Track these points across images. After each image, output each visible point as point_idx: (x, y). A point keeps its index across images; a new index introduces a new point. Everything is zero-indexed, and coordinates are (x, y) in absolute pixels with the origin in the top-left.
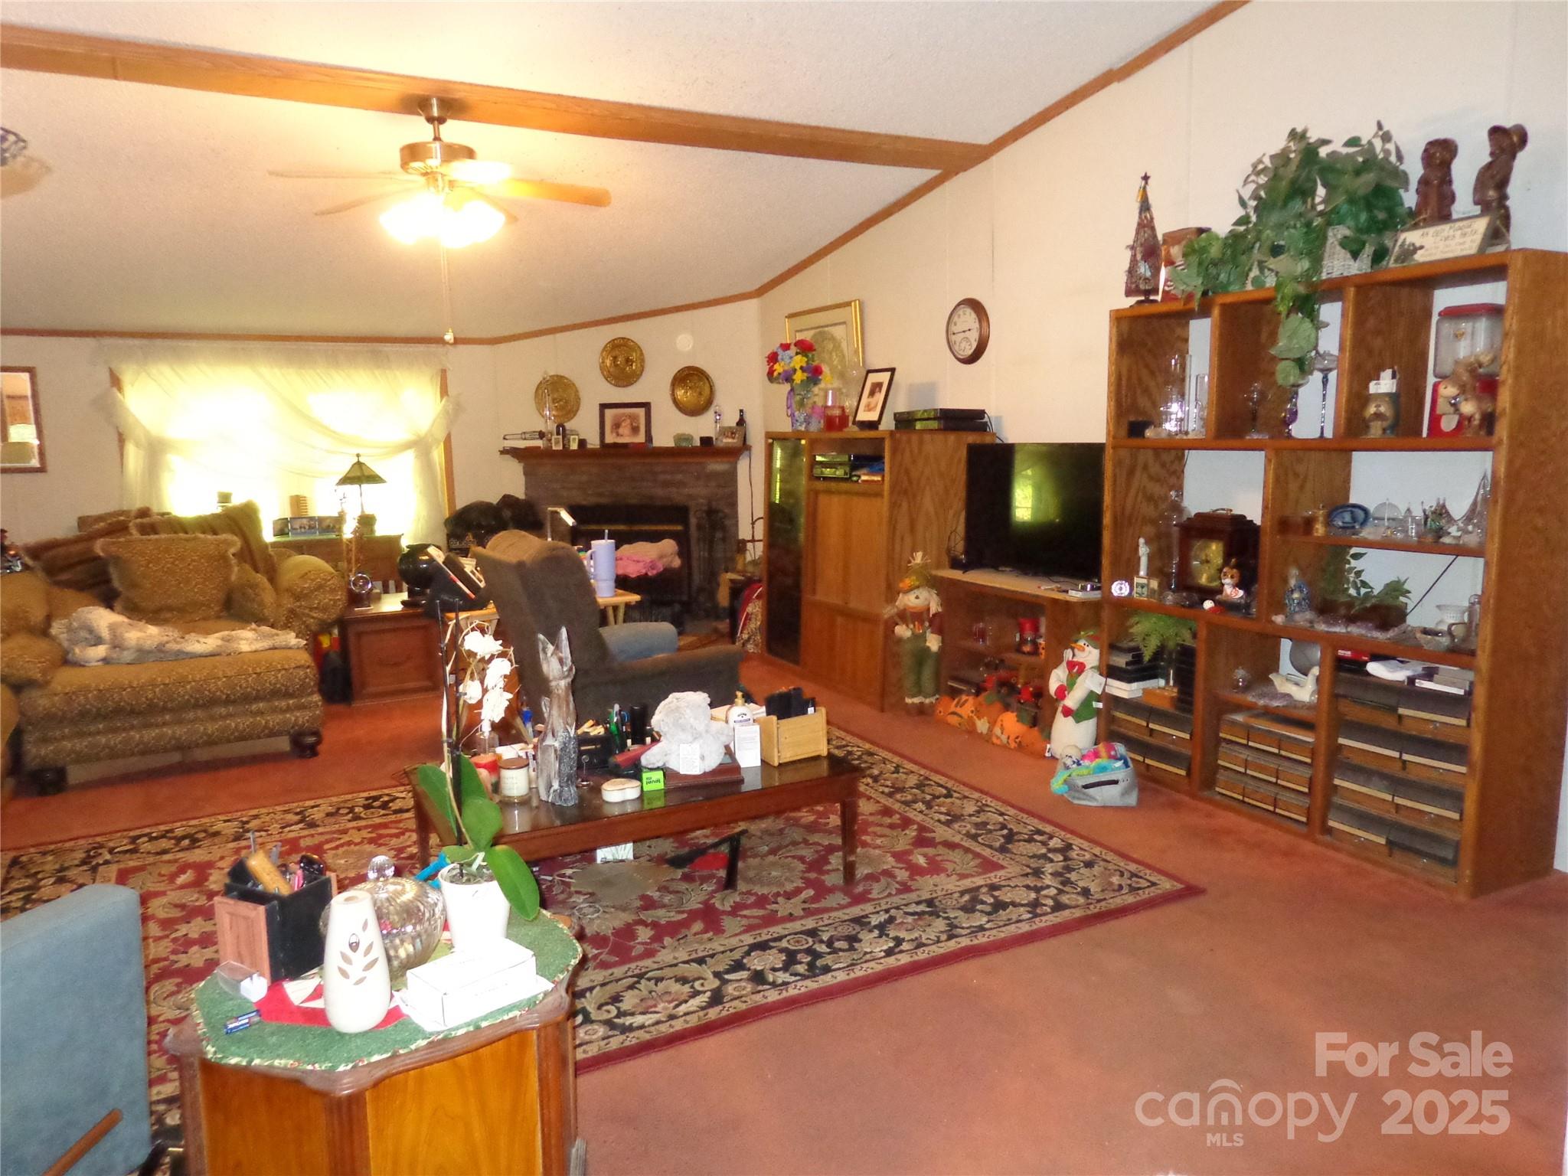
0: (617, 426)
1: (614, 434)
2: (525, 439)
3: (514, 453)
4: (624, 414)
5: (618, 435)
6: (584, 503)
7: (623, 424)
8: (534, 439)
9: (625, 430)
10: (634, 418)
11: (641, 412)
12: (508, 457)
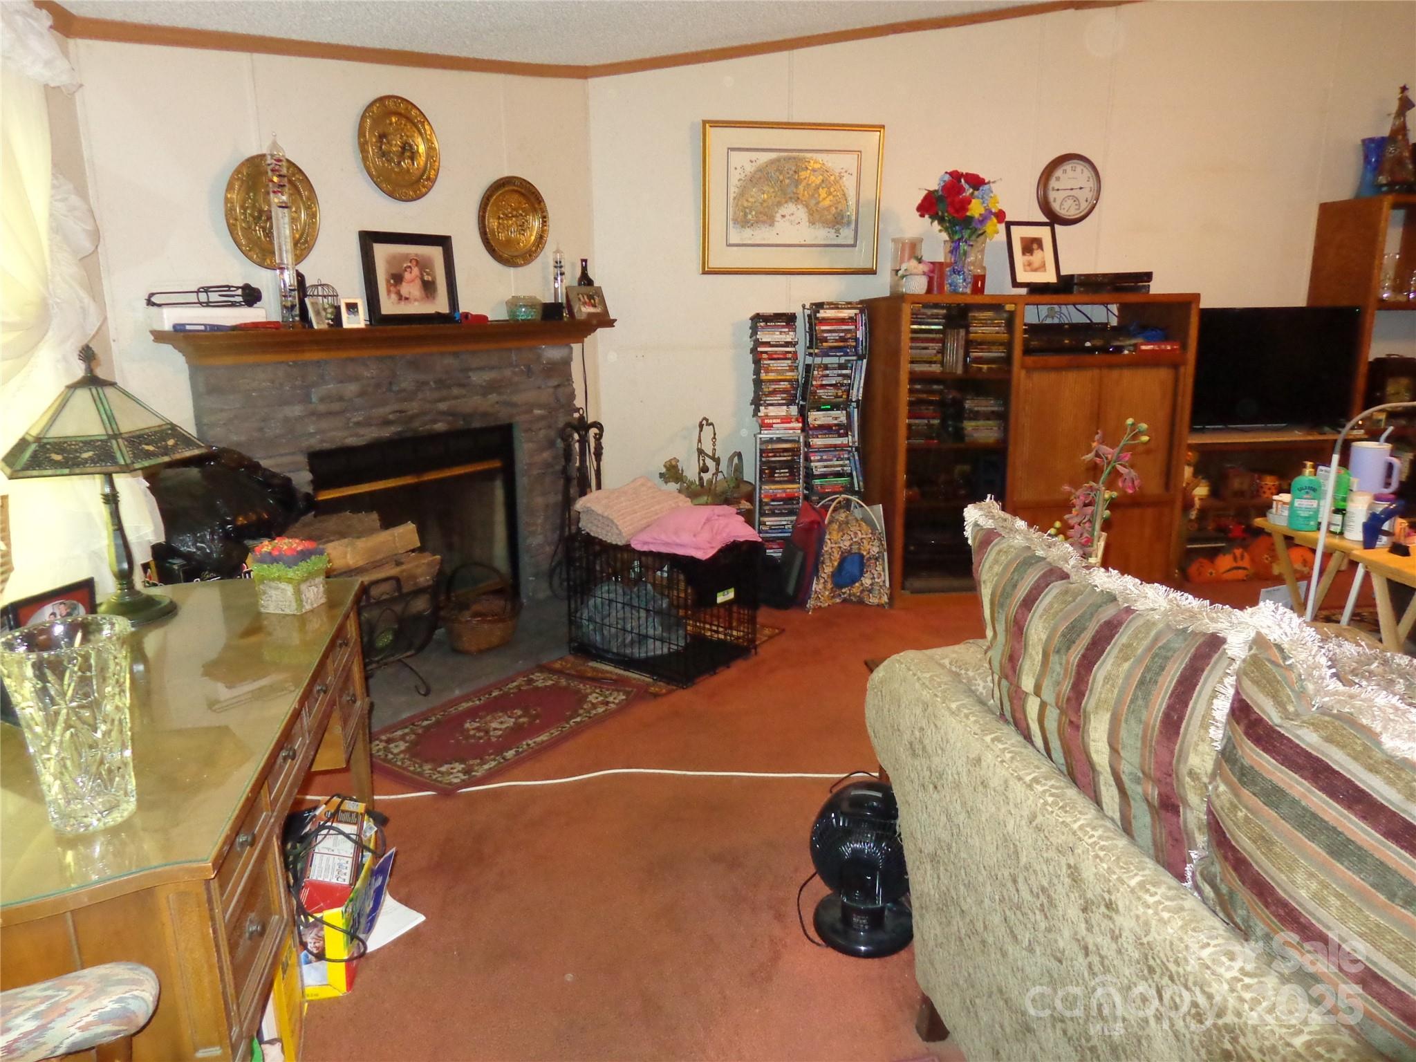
0: (397, 278)
1: (394, 296)
2: (208, 304)
3: (180, 337)
4: (408, 255)
5: (401, 297)
6: (352, 441)
7: (407, 276)
8: (233, 305)
9: (411, 288)
10: (424, 265)
11: (436, 253)
12: (167, 349)
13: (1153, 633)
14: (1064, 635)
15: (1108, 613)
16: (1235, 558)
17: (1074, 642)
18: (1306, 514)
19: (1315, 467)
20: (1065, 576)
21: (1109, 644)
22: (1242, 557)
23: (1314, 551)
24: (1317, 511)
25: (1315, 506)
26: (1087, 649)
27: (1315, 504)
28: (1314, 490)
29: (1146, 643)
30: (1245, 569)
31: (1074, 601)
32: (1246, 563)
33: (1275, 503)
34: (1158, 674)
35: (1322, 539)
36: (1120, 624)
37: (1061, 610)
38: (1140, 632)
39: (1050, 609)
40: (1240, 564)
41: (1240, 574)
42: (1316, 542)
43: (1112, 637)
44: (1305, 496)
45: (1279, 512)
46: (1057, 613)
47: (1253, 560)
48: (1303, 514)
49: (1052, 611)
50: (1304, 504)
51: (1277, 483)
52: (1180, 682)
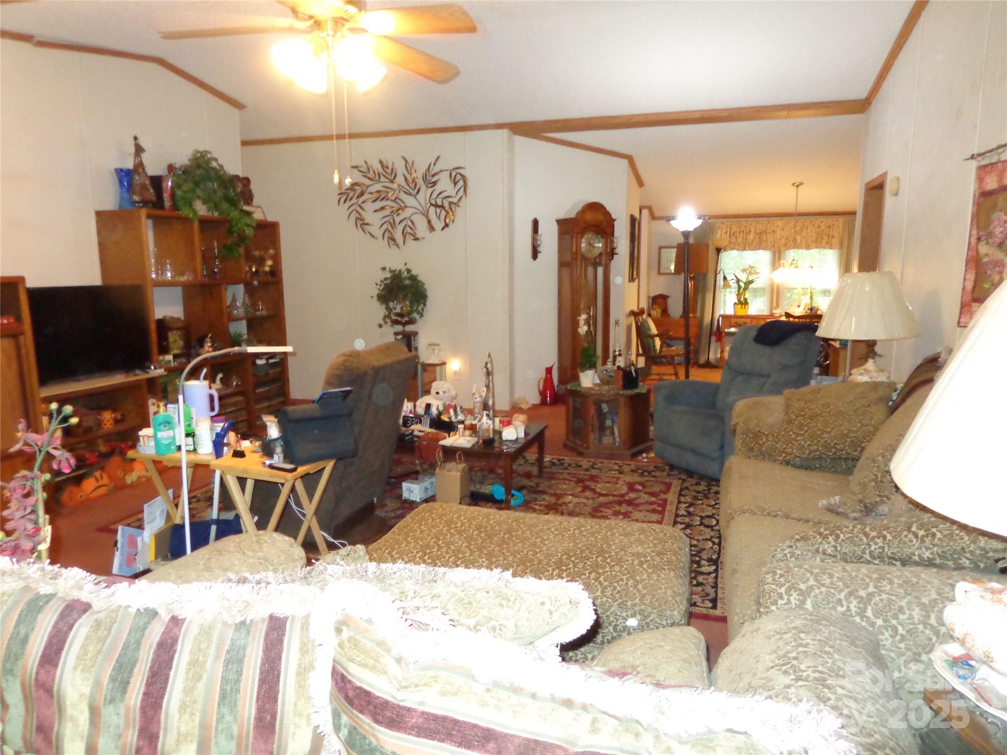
13: (215, 640)
14: (113, 679)
15: (155, 633)
16: (97, 480)
17: (128, 683)
18: (167, 442)
19: (166, 406)
20: (86, 607)
21: (171, 668)
22: (102, 478)
23: (180, 468)
24: (174, 438)
25: (172, 434)
26: (148, 685)
27: (171, 433)
28: (169, 423)
29: (212, 651)
30: (105, 485)
31: (109, 633)
32: (105, 481)
33: (141, 439)
34: (238, 681)
35: (184, 459)
36: (175, 641)
37: (99, 652)
38: (201, 642)
39: (86, 654)
40: (101, 482)
41: (102, 491)
42: (180, 461)
43: (171, 658)
44: (164, 429)
45: (146, 444)
46: (95, 657)
47: (110, 478)
48: (165, 442)
49: (89, 655)
50: (164, 435)
51: (113, 415)
52: (262, 681)
